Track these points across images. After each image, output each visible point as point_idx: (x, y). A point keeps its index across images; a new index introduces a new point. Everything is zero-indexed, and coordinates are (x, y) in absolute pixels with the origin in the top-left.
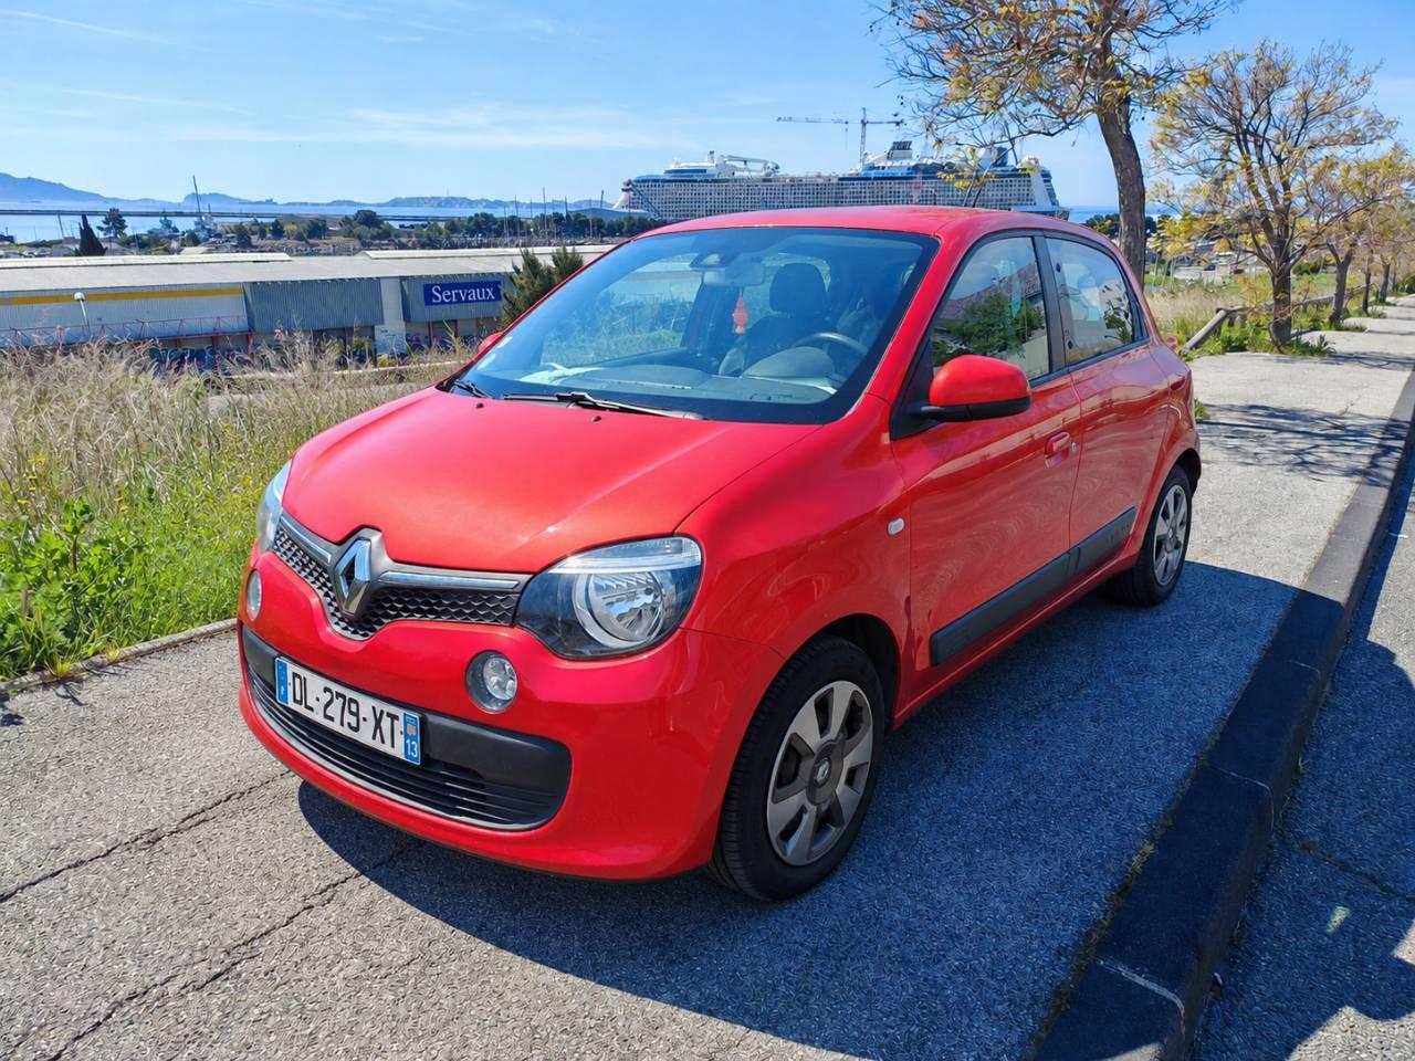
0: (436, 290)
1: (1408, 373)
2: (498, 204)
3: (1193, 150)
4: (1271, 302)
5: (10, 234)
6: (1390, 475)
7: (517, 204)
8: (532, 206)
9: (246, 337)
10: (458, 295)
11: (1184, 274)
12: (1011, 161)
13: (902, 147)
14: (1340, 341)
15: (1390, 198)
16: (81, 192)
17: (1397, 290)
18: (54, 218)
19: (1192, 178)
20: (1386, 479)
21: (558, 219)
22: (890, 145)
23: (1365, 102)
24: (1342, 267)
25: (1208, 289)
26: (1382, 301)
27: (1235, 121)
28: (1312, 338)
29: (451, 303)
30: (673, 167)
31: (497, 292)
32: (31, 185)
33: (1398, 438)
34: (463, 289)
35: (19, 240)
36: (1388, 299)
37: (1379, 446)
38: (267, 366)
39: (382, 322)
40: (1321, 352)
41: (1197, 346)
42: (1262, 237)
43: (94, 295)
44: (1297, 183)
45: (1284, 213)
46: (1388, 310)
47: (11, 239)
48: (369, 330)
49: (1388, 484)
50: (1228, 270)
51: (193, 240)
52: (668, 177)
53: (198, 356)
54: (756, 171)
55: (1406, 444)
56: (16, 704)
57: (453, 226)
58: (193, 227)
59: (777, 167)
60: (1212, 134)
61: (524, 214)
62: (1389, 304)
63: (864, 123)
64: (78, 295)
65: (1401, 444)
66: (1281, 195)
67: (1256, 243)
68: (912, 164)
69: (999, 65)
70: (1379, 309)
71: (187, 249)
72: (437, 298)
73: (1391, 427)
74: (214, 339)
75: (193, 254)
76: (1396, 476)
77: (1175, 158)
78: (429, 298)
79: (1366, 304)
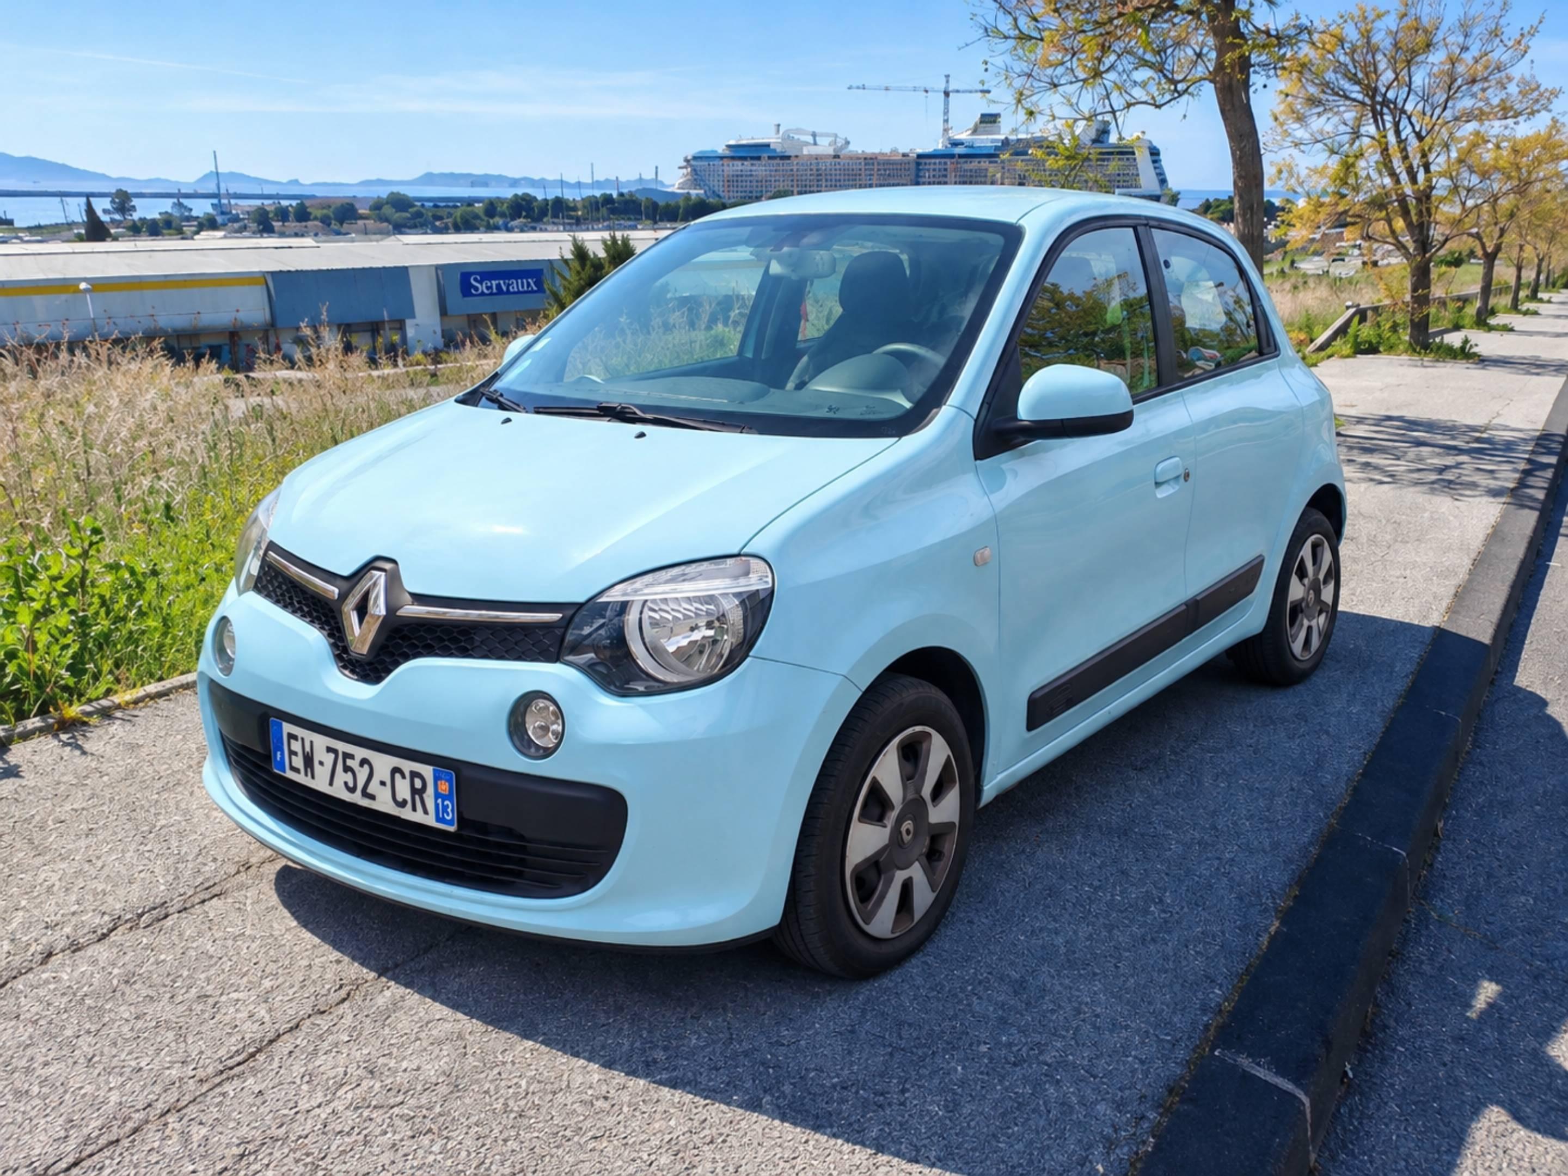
0: (476, 280)
1: (1560, 381)
2: (542, 184)
3: (1321, 123)
4: (1408, 298)
5: (9, 217)
6: (1541, 495)
7: (562, 184)
8: (579, 185)
9: (269, 331)
10: (498, 286)
11: (1310, 266)
12: (1113, 139)
13: (989, 120)
14: (1485, 343)
15: (1545, 179)
16: (85, 172)
17: (1552, 285)
18: (58, 199)
19: (1319, 158)
20: (1536, 500)
21: (608, 199)
22: (977, 118)
23: (1519, 71)
24: (1490, 258)
25: (1337, 284)
26: (1533, 297)
27: (1371, 91)
28: (1454, 339)
29: (491, 294)
30: (732, 142)
31: (539, 283)
32: (32, 164)
33: (1550, 452)
34: (504, 279)
35: (17, 224)
36: (1540, 295)
37: (1529, 461)
38: (292, 365)
39: (413, 316)
40: (1464, 354)
41: (1322, 348)
42: (1399, 224)
43: (101, 286)
44: (1439, 162)
45: (1425, 197)
46: (1542, 308)
47: (10, 222)
48: (400, 326)
49: (1539, 506)
50: (1359, 262)
51: (210, 224)
52: (727, 153)
53: (216, 353)
54: (825, 147)
55: (1559, 461)
56: (18, 754)
57: (492, 208)
58: (210, 210)
59: (848, 143)
60: (1343, 105)
61: (570, 195)
62: (1541, 301)
63: (947, 94)
64: (83, 286)
65: (1553, 460)
66: (1421, 176)
67: (1393, 232)
68: (1002, 137)
69: (1098, 24)
70: (1532, 306)
71: (204, 234)
72: (476, 289)
73: (1543, 440)
74: (234, 334)
75: (208, 239)
76: (1547, 495)
77: (1300, 133)
78: (466, 289)
79: (1516, 300)
